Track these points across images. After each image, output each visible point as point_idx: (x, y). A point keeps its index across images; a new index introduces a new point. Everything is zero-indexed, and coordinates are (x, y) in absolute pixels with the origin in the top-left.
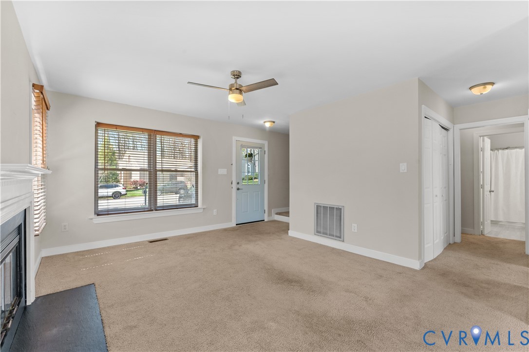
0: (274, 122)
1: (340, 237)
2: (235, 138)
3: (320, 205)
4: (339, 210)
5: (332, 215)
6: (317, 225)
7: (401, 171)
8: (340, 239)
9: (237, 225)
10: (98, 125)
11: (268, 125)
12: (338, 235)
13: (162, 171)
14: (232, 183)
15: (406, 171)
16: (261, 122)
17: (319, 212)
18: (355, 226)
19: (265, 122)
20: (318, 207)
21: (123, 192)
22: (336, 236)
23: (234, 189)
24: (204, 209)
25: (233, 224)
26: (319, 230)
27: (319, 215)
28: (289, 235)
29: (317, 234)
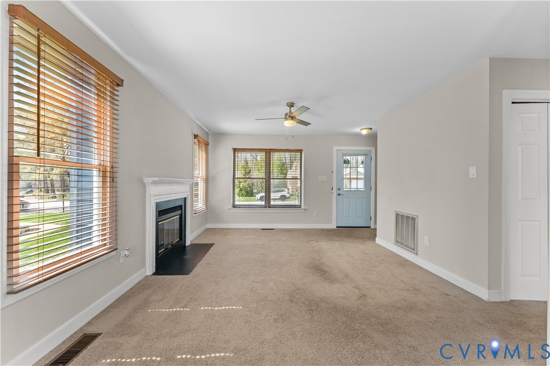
0: (371, 129)
1: (414, 250)
2: (335, 148)
3: (399, 213)
4: (413, 219)
5: (408, 225)
6: (396, 234)
7: (470, 177)
8: (413, 251)
9: (337, 227)
10: (235, 150)
11: (364, 132)
12: (413, 247)
13: (273, 179)
14: (332, 189)
15: (475, 176)
16: (357, 130)
17: (398, 221)
18: (426, 238)
19: (361, 130)
20: (397, 215)
21: (288, 195)
22: (411, 248)
23: (335, 195)
24: (305, 209)
25: (333, 226)
26: (398, 239)
27: (398, 224)
28: (376, 242)
29: (396, 243)
